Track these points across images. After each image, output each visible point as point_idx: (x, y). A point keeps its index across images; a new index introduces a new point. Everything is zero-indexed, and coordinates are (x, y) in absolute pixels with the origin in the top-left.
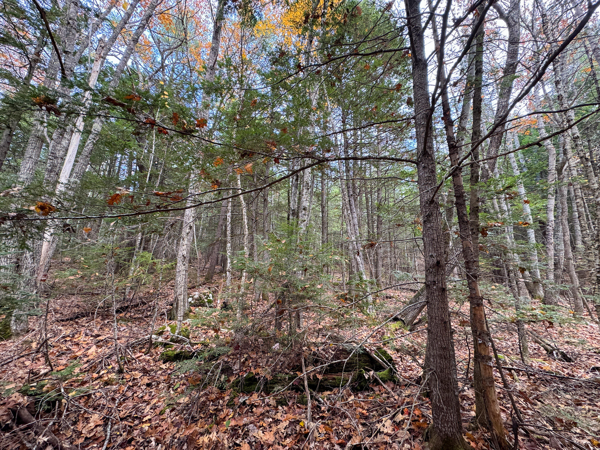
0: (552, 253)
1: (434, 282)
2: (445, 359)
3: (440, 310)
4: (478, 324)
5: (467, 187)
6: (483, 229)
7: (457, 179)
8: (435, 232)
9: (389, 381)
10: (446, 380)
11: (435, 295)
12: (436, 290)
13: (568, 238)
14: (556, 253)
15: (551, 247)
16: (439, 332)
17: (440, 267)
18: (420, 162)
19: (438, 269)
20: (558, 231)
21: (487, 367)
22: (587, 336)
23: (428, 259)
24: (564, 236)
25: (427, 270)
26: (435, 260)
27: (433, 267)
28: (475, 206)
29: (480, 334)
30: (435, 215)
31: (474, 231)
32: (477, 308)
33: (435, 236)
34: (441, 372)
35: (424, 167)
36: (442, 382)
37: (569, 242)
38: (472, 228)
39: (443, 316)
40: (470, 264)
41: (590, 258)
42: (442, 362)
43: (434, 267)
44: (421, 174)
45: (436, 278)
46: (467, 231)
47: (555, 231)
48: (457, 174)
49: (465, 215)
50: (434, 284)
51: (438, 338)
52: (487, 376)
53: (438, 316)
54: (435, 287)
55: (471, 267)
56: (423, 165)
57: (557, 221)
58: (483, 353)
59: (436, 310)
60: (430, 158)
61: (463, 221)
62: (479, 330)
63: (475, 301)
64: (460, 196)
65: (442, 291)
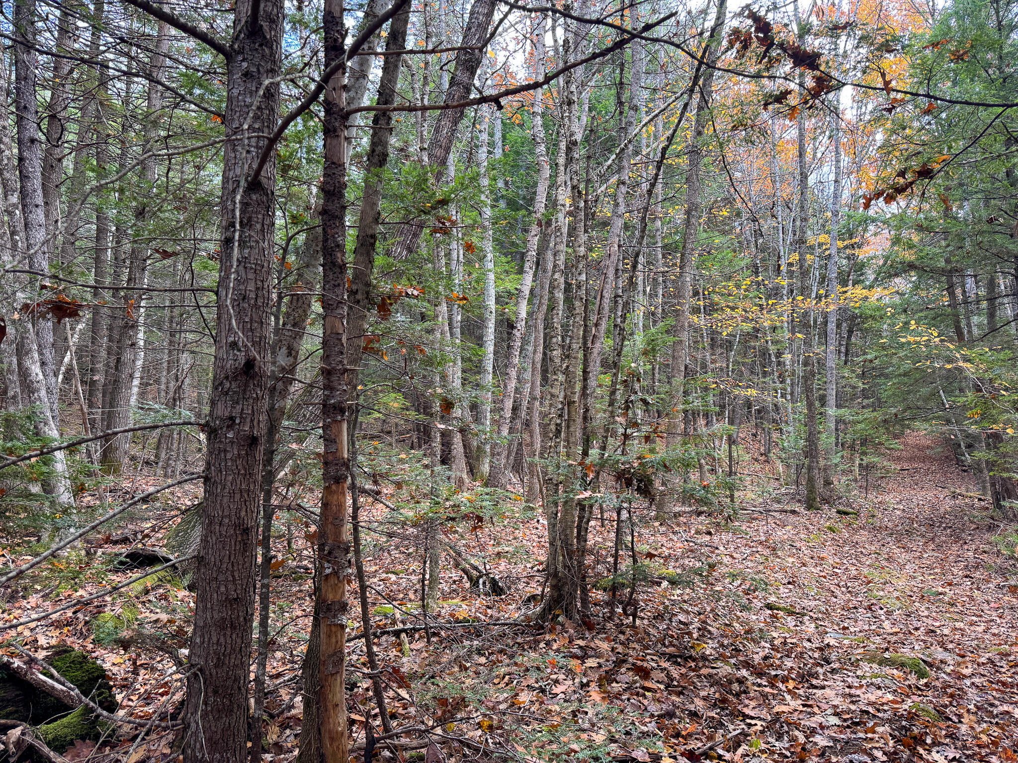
0: (512, 384)
1: (232, 419)
2: (233, 627)
3: (238, 496)
4: (330, 526)
5: (355, 174)
6: (383, 299)
7: (335, 142)
8: (251, 276)
9: (78, 743)
10: (229, 683)
11: (229, 456)
12: (232, 442)
13: (539, 356)
14: (518, 385)
15: (513, 373)
16: (226, 559)
17: (253, 378)
18: (238, 53)
19: (246, 385)
20: (528, 344)
21: (333, 629)
22: (534, 544)
23: (222, 353)
24: (535, 352)
25: (217, 385)
26: (242, 358)
27: (235, 376)
28: (370, 232)
29: (330, 553)
30: (259, 226)
31: (359, 296)
32: (334, 487)
33: (251, 286)
34: (216, 666)
35: (247, 75)
36: (215, 692)
37: (539, 366)
38: (354, 287)
39: (243, 513)
40: (334, 378)
41: (553, 391)
42: (222, 640)
43: (235, 378)
44: (235, 92)
45: (239, 408)
46: (338, 291)
47: (525, 341)
48: (335, 131)
49: (338, 246)
50: (230, 427)
51: (221, 577)
52: (331, 650)
53: (229, 516)
54: (230, 435)
55: (335, 384)
56: (245, 65)
57: (530, 323)
58: (330, 597)
59: (225, 500)
60: (267, 51)
61: (334, 264)
62: (330, 541)
63: (332, 470)
64: (334, 194)
65: (250, 445)
